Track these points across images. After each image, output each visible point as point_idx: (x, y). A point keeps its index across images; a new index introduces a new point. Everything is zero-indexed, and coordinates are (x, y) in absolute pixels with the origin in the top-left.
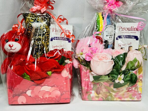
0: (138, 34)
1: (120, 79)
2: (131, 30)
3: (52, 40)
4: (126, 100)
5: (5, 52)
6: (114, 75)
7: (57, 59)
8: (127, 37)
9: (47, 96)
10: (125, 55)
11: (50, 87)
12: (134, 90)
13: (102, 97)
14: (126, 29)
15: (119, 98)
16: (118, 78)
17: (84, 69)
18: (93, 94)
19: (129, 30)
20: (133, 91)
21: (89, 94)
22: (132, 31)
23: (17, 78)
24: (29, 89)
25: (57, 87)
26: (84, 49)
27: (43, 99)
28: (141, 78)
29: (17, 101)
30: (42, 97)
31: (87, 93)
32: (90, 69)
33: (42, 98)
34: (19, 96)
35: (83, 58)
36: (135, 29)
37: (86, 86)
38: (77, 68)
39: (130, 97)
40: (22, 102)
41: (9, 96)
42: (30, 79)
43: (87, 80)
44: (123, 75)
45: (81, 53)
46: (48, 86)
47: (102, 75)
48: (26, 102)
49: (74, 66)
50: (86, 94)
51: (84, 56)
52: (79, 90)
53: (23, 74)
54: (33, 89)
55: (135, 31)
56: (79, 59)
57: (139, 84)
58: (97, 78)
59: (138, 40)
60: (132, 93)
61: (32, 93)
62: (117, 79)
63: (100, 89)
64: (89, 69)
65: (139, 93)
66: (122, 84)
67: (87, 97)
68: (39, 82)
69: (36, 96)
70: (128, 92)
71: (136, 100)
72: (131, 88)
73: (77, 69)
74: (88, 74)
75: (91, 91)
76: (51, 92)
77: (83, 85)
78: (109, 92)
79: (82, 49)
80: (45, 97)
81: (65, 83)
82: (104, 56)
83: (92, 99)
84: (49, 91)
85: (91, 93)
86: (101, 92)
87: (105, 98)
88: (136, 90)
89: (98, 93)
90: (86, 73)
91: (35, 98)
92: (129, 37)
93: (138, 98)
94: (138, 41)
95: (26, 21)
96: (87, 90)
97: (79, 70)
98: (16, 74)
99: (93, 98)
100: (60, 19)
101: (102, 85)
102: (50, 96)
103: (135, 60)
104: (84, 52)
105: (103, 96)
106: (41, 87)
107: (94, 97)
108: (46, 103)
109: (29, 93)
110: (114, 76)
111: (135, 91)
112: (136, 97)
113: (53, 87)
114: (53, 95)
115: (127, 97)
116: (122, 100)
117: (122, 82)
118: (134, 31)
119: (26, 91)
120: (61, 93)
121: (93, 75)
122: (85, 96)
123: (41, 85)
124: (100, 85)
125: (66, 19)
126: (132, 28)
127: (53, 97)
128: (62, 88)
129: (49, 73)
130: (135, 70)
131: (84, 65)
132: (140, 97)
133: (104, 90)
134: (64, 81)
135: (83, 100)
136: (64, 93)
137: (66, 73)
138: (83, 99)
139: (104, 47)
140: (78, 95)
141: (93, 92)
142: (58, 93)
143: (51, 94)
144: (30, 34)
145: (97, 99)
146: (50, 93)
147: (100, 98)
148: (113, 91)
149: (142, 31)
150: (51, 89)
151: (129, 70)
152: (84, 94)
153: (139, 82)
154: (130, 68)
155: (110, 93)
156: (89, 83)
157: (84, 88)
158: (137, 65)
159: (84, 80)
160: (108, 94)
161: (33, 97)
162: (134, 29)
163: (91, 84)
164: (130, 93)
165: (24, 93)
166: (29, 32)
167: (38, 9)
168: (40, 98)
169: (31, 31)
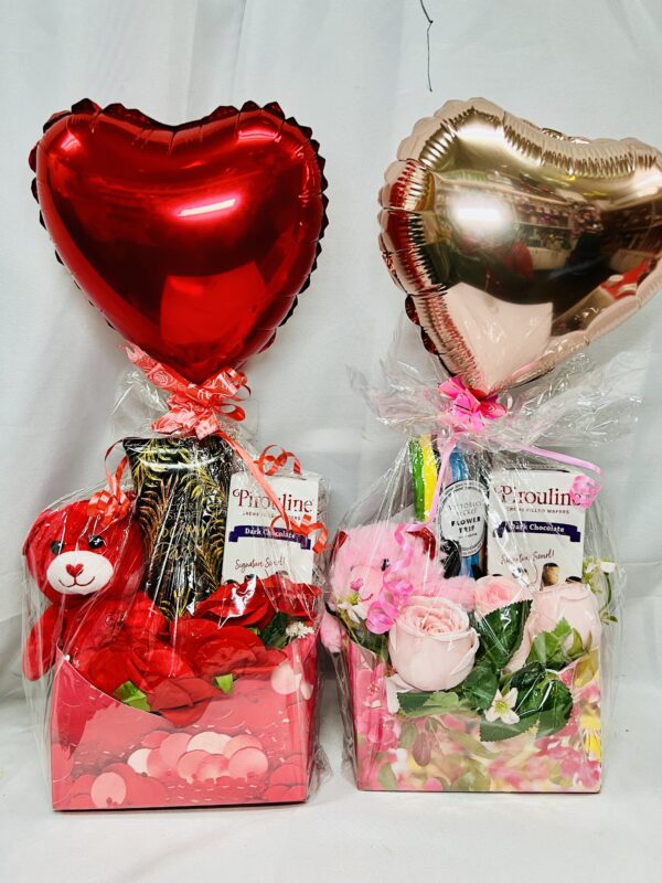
0: (576, 518)
1: (503, 708)
2: (548, 501)
3: (234, 538)
4: (537, 787)
5: (49, 592)
6: (480, 693)
7: (254, 626)
8: (536, 528)
9: (213, 773)
10: (522, 609)
11: (227, 738)
12: (566, 749)
13: (438, 778)
14: (530, 498)
15: (512, 780)
16: (494, 703)
17: (363, 659)
18: (403, 761)
19: (542, 500)
20: (565, 753)
21: (385, 761)
22: (553, 507)
23: (93, 702)
24: (139, 747)
25: (255, 735)
26: (364, 581)
27: (197, 784)
28: (593, 699)
29: (89, 794)
30: (194, 776)
31: (375, 757)
32: (389, 662)
33: (190, 781)
34: (98, 772)
35: (360, 618)
36: (566, 498)
37: (374, 730)
38: (337, 650)
39: (553, 776)
40: (109, 801)
41: (56, 771)
42: (148, 707)
43: (377, 704)
44: (514, 690)
45: (350, 593)
46: (219, 732)
47: (431, 692)
48: (126, 800)
49: (326, 644)
50: (372, 763)
51: (362, 610)
52: (345, 743)
53: (122, 686)
54: (155, 747)
55: (565, 507)
56: (343, 617)
57: (585, 722)
58: (414, 701)
59: (578, 541)
60: (561, 761)
61: (151, 760)
62: (490, 706)
63: (431, 744)
64: (383, 659)
65: (591, 758)
66: (514, 729)
67: (376, 775)
68: (183, 716)
69: (168, 774)
70: (545, 757)
71: (580, 787)
72: (555, 740)
73: (336, 654)
74: (379, 680)
75: (391, 751)
76: (228, 756)
77: (360, 727)
78: (468, 758)
79: (353, 578)
80: (202, 779)
81: (286, 720)
82: (441, 612)
83: (400, 786)
84: (221, 753)
85: (393, 758)
86: (434, 754)
87: (452, 781)
88: (576, 748)
89: (423, 757)
90: (374, 677)
91: (163, 783)
92: (541, 528)
93: (586, 782)
94: (579, 546)
95: (137, 469)
96: (378, 746)
97: (345, 657)
98: (92, 687)
99: (401, 778)
100: (270, 458)
101: (439, 726)
102: (226, 773)
103: (563, 629)
104: (364, 592)
105: (441, 770)
106: (189, 736)
107: (406, 776)
108: (209, 801)
109: (139, 761)
110: (478, 697)
111: (571, 752)
112: (576, 775)
113: (236, 739)
114: (238, 771)
115: (541, 777)
116: (524, 787)
117: (511, 718)
118: (559, 507)
119: (129, 753)
120: (269, 760)
121: (398, 686)
122: (367, 772)
123: (188, 728)
124: (427, 728)
125: (291, 455)
126: (554, 492)
127: (235, 778)
128: (274, 739)
129: (225, 681)
130: (564, 665)
131: (365, 645)
132: (596, 775)
133: (446, 747)
134: (280, 713)
135: (359, 788)
136: (282, 760)
137: (289, 679)
138: (362, 784)
139: (441, 570)
140: (343, 768)
141: (401, 754)
142: (258, 760)
143: (231, 764)
144: (149, 521)
145: (418, 784)
146: (225, 764)
147: (430, 780)
148: (482, 751)
149: (591, 509)
150: (228, 743)
151: (541, 669)
152: (366, 764)
153: (587, 713)
154: (543, 660)
155: (471, 760)
156: (386, 719)
157: (366, 737)
158: (570, 647)
159: (365, 703)
160: (463, 764)
161: (156, 779)
162: (560, 497)
163: (392, 722)
164: (552, 762)
165: (119, 763)
166: (145, 509)
167: (185, 423)
168: (185, 781)
169: (154, 507)
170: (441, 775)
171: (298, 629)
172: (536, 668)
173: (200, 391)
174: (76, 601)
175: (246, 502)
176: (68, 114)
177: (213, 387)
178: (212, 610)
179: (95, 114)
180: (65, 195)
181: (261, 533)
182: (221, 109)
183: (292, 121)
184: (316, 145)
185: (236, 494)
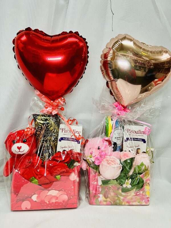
0: (145, 137)
1: (127, 184)
2: (138, 133)
3: (60, 141)
4: (134, 204)
7: (66, 163)
8: (135, 139)
9: (54, 201)
10: (132, 159)
11: (58, 192)
12: (141, 194)
13: (110, 202)
14: (134, 132)
15: (128, 202)
16: (125, 183)
17: (92, 172)
18: (101, 198)
19: (137, 133)
20: (141, 195)
21: (97, 197)
22: (140, 134)
23: (23, 182)
24: (35, 194)
25: (65, 191)
26: (94, 152)
27: (49, 204)
28: (148, 182)
29: (21, 206)
30: (49, 202)
31: (94, 197)
32: (99, 172)
34: (23, 201)
36: (143, 132)
37: (95, 189)
38: (85, 169)
39: (138, 201)
40: (26, 208)
41: (12, 201)
42: (38, 184)
43: (95, 183)
44: (130, 179)
46: (56, 190)
47: (110, 180)
48: (31, 208)
49: (82, 168)
50: (94, 198)
51: (93, 159)
52: (86, 193)
53: (31, 178)
54: (39, 194)
55: (143, 135)
56: (88, 161)
57: (146, 188)
58: (105, 182)
60: (140, 197)
61: (38, 197)
62: (124, 183)
63: (109, 193)
65: (147, 197)
66: (130, 189)
67: (95, 201)
68: (48, 186)
69: (42, 201)
70: (136, 196)
71: (144, 204)
72: (139, 192)
73: (85, 171)
74: (96, 177)
75: (99, 195)
76: (58, 196)
77: (91, 189)
78: (117, 196)
80: (51, 202)
81: (73, 187)
82: (113, 160)
83: (100, 204)
84: (56, 195)
85: (99, 197)
86: (109, 196)
87: (113, 202)
88: (144, 194)
89: (106, 197)
90: (95, 176)
91: (41, 204)
92: (137, 140)
93: (146, 203)
94: (145, 144)
95: (36, 122)
96: (95, 194)
97: (88, 172)
98: (23, 178)
99: (101, 202)
100: (71, 120)
101: (111, 189)
102: (57, 201)
103: (142, 164)
106: (48, 191)
107: (102, 201)
108: (52, 208)
109: (34, 198)
110: (122, 181)
111: (143, 195)
112: (144, 201)
113: (60, 191)
114: (60, 200)
115: (135, 201)
116: (131, 204)
117: (129, 186)
118: (141, 135)
119: (32, 196)
120: (68, 197)
121: (102, 179)
122: (92, 200)
123: (48, 189)
124: (108, 189)
125: (76, 120)
126: (140, 131)
127: (59, 202)
128: (69, 192)
129: (58, 177)
130: (142, 173)
131: (93, 168)
132: (148, 201)
133: (112, 194)
134: (71, 185)
135: (90, 204)
136: (72, 197)
137: (74, 177)
138: (91, 204)
140: (85, 199)
141: (101, 195)
142: (65, 197)
144: (39, 135)
145: (105, 203)
146: (57, 198)
147: (108, 202)
148: (121, 195)
149: (149, 136)
150: (58, 193)
151: (136, 174)
152: (92, 198)
153: (147, 185)
154: (137, 172)
155: (118, 197)
156: (98, 187)
157: (92, 191)
158: (143, 169)
159: (93, 183)
160: (116, 198)
161: (39, 203)
162: (141, 132)
163: (99, 188)
164: (138, 197)
165: (29, 198)
166: (38, 133)
167: (49, 111)
168: (46, 203)
169: (40, 132)
170: (111, 201)
171: (76, 164)
172: (135, 174)
173: (54, 103)
174: (19, 156)
175: (64, 131)
176: (24, 31)
177: (57, 102)
178: (56, 159)
179: (31, 31)
180: (22, 51)
181: (68, 139)
182: (63, 32)
183: (81, 36)
184: (87, 43)
185: (61, 129)
